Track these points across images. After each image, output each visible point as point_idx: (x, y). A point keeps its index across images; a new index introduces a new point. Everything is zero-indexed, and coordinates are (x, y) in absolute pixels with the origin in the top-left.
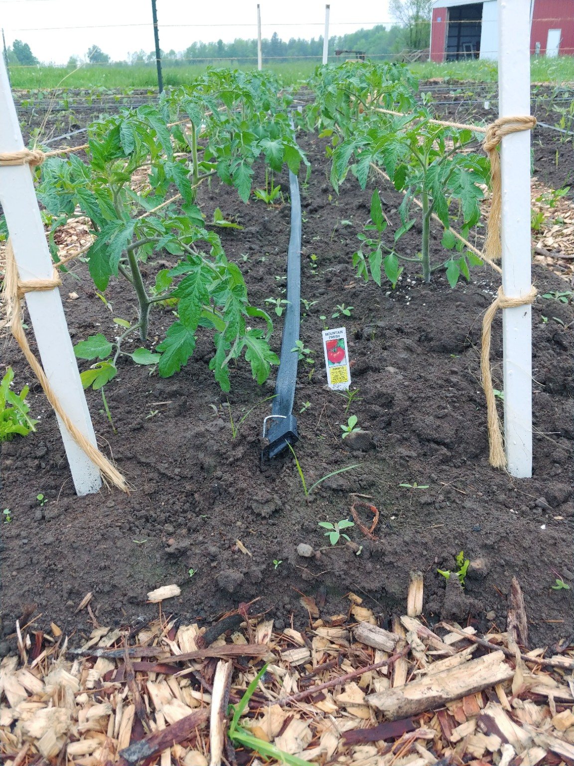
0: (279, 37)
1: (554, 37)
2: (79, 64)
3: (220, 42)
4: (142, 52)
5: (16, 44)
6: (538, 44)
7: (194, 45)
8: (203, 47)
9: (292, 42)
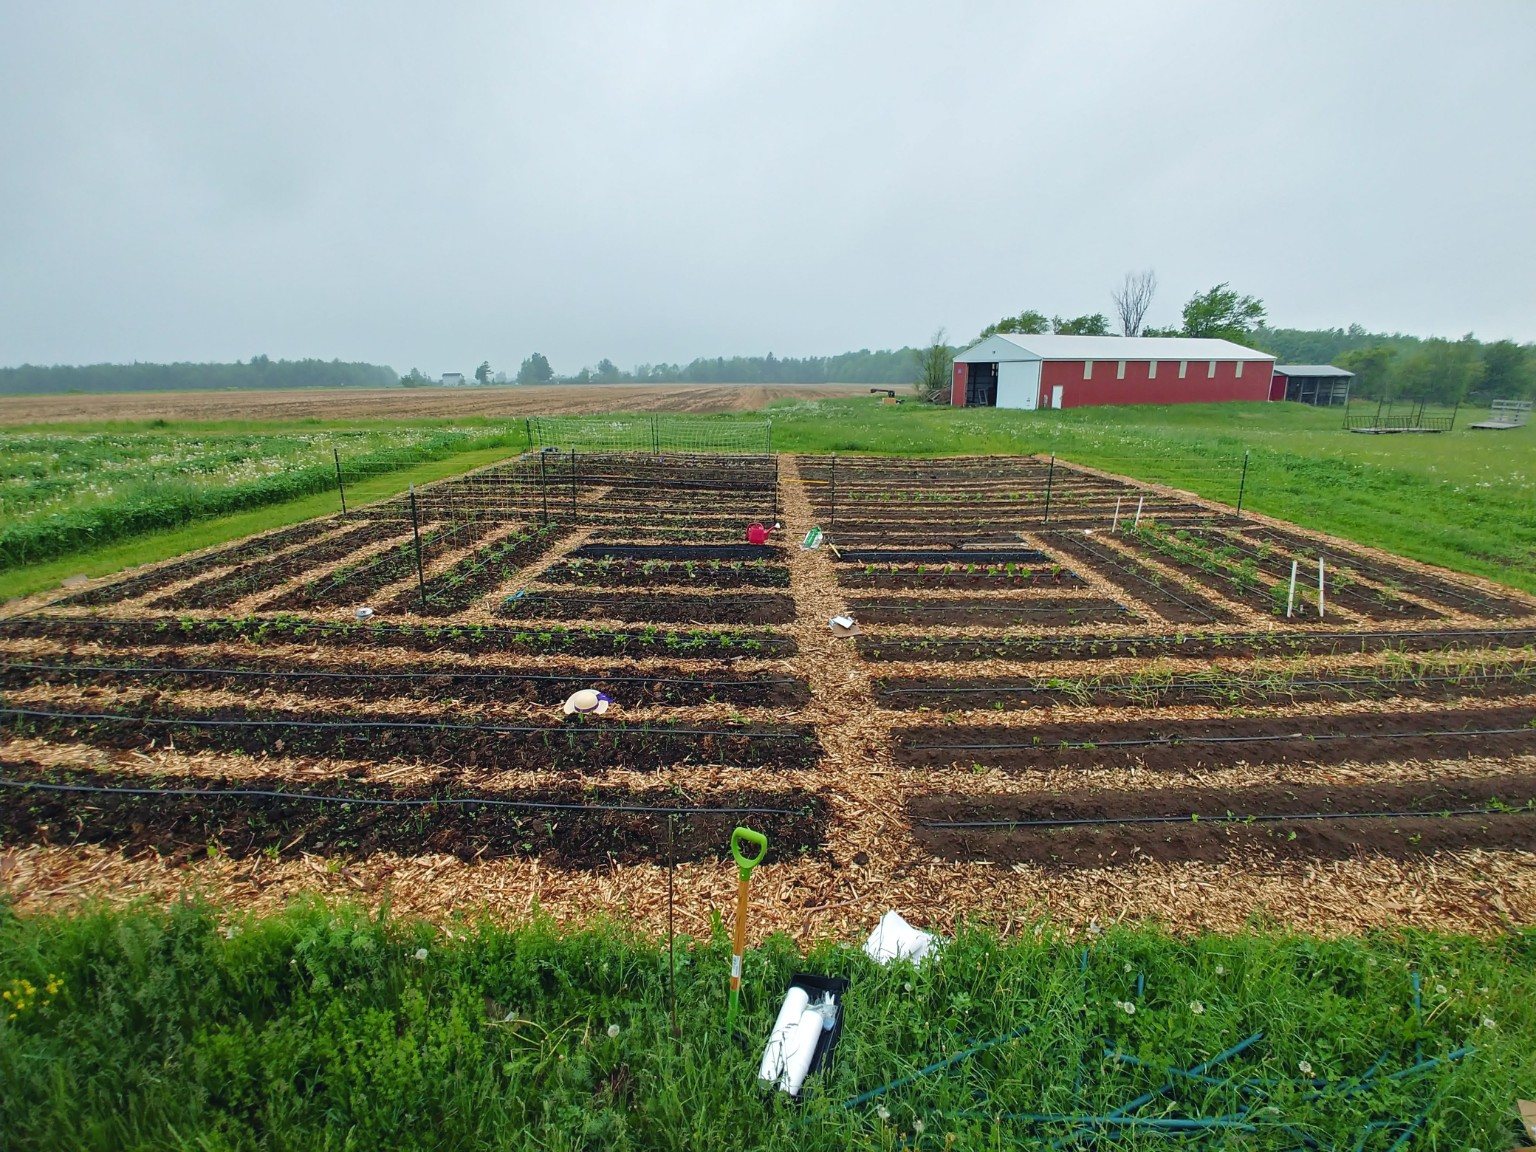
0: (774, 356)
1: (1058, 392)
2: (590, 375)
3: (720, 359)
4: (648, 365)
5: (535, 356)
6: (1046, 397)
7: (696, 361)
8: (705, 362)
9: (786, 360)
